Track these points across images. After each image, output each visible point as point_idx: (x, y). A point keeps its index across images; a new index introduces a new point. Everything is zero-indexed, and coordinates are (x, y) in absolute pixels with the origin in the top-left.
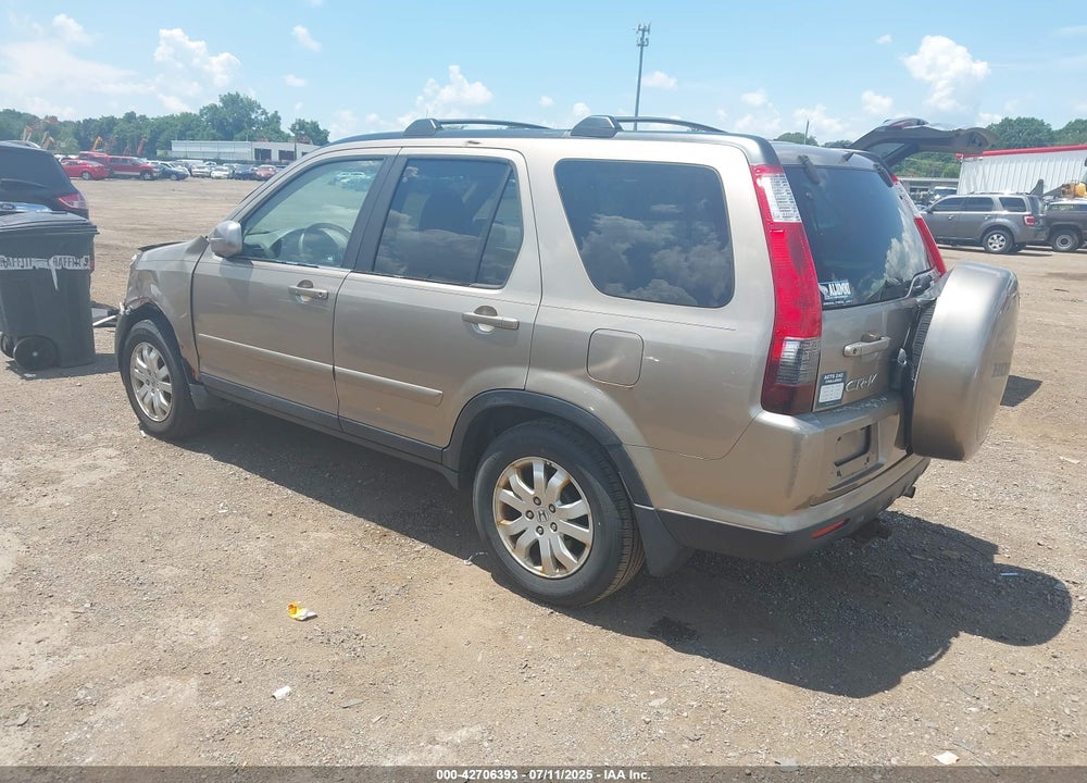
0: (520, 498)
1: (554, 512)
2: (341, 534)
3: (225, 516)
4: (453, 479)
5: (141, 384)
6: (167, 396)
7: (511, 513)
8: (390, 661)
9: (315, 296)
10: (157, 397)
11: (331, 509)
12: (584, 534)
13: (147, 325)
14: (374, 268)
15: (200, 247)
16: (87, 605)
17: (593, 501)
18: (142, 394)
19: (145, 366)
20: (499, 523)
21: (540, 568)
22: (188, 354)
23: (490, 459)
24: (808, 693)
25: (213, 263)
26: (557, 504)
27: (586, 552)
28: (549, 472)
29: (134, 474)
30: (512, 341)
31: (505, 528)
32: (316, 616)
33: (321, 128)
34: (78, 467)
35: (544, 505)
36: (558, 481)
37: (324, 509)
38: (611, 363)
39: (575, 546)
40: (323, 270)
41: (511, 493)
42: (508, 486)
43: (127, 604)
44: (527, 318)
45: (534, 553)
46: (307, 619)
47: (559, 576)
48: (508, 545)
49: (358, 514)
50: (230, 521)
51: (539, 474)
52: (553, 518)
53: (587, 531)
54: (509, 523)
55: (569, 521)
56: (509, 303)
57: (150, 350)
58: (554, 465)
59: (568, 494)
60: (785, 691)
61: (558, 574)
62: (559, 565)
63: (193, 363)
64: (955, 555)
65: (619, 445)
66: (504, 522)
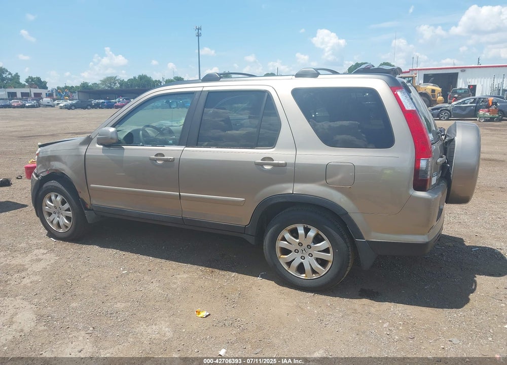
0: (291, 244)
1: (310, 248)
2: (191, 274)
3: (127, 274)
4: (252, 240)
5: (50, 214)
6: (68, 218)
7: (286, 251)
8: (260, 328)
9: (167, 161)
10: (62, 219)
11: (177, 263)
12: (329, 256)
13: (53, 183)
14: (197, 144)
15: (88, 141)
16: (91, 329)
17: (331, 240)
18: (52, 220)
19: (53, 205)
20: (280, 257)
21: (304, 275)
22: (84, 195)
23: (273, 228)
24: (441, 310)
25: (96, 149)
26: (312, 245)
27: (330, 265)
28: (307, 230)
29: (64, 260)
30: (282, 172)
31: (283, 259)
32: (209, 315)
33: (42, 80)
34: (31, 261)
35: (305, 246)
36: (312, 234)
37: (174, 264)
38: (339, 177)
39: (323, 263)
40: (167, 148)
41: (286, 243)
42: (284, 239)
43: (111, 324)
44: (291, 160)
45: (301, 269)
46: (207, 316)
47: (315, 277)
48: (286, 267)
49: (193, 263)
50: (131, 276)
51: (301, 231)
52: (310, 251)
53: (330, 255)
54: (286, 256)
55: (319, 251)
56: (279, 154)
57: (56, 196)
58: (309, 227)
59: (317, 239)
60: (431, 311)
61: (315, 276)
62: (314, 272)
63: (87, 200)
64: (451, 244)
65: (346, 213)
66: (282, 256)
